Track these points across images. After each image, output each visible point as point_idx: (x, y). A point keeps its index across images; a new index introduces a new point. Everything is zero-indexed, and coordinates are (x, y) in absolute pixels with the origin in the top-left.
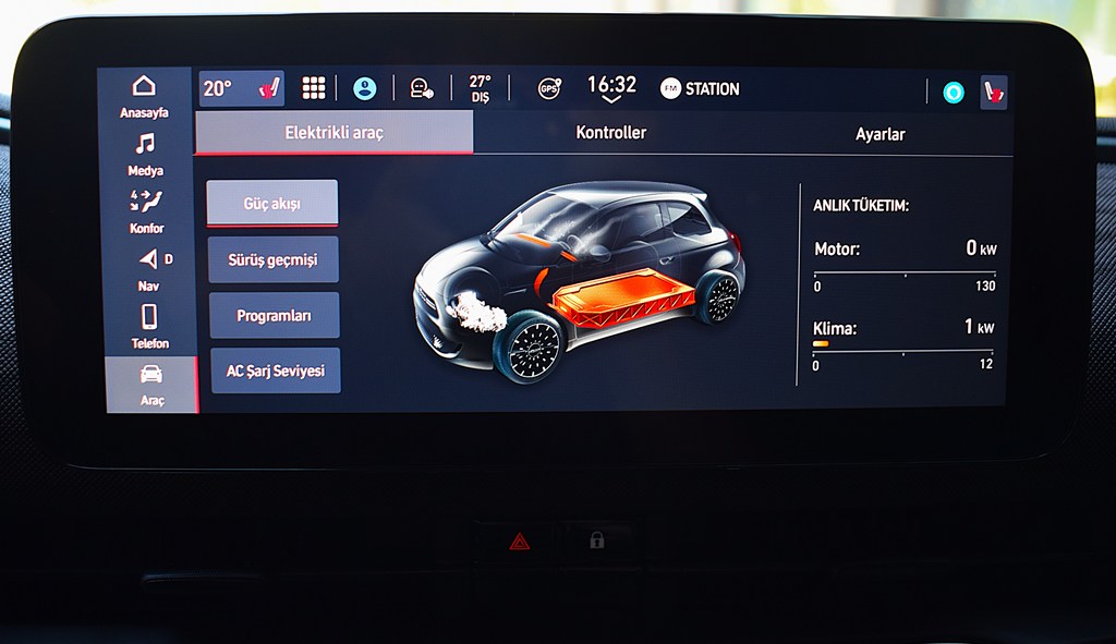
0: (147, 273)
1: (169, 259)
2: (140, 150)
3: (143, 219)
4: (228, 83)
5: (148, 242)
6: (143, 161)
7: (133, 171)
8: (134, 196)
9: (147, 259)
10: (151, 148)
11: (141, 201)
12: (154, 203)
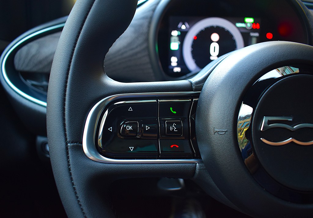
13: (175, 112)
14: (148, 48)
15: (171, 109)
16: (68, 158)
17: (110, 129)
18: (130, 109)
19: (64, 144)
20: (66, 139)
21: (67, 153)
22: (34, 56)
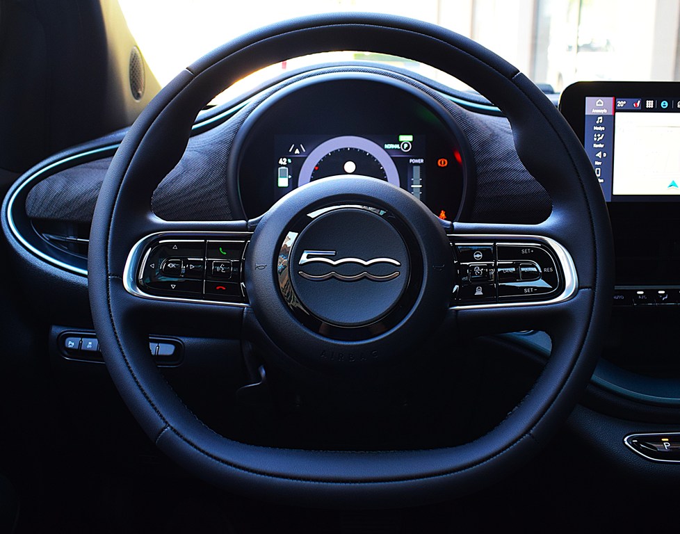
0: (598, 159)
1: (605, 155)
2: (598, 122)
3: (598, 143)
4: (625, 102)
5: (599, 150)
6: (598, 125)
7: (596, 128)
8: (595, 136)
9: (598, 155)
10: (601, 121)
11: (597, 137)
12: (601, 138)
13: (225, 253)
14: (226, 184)
15: (221, 249)
16: (108, 290)
17: (153, 266)
18: (175, 247)
19: (105, 275)
20: (107, 271)
21: (107, 285)
22: (58, 195)
